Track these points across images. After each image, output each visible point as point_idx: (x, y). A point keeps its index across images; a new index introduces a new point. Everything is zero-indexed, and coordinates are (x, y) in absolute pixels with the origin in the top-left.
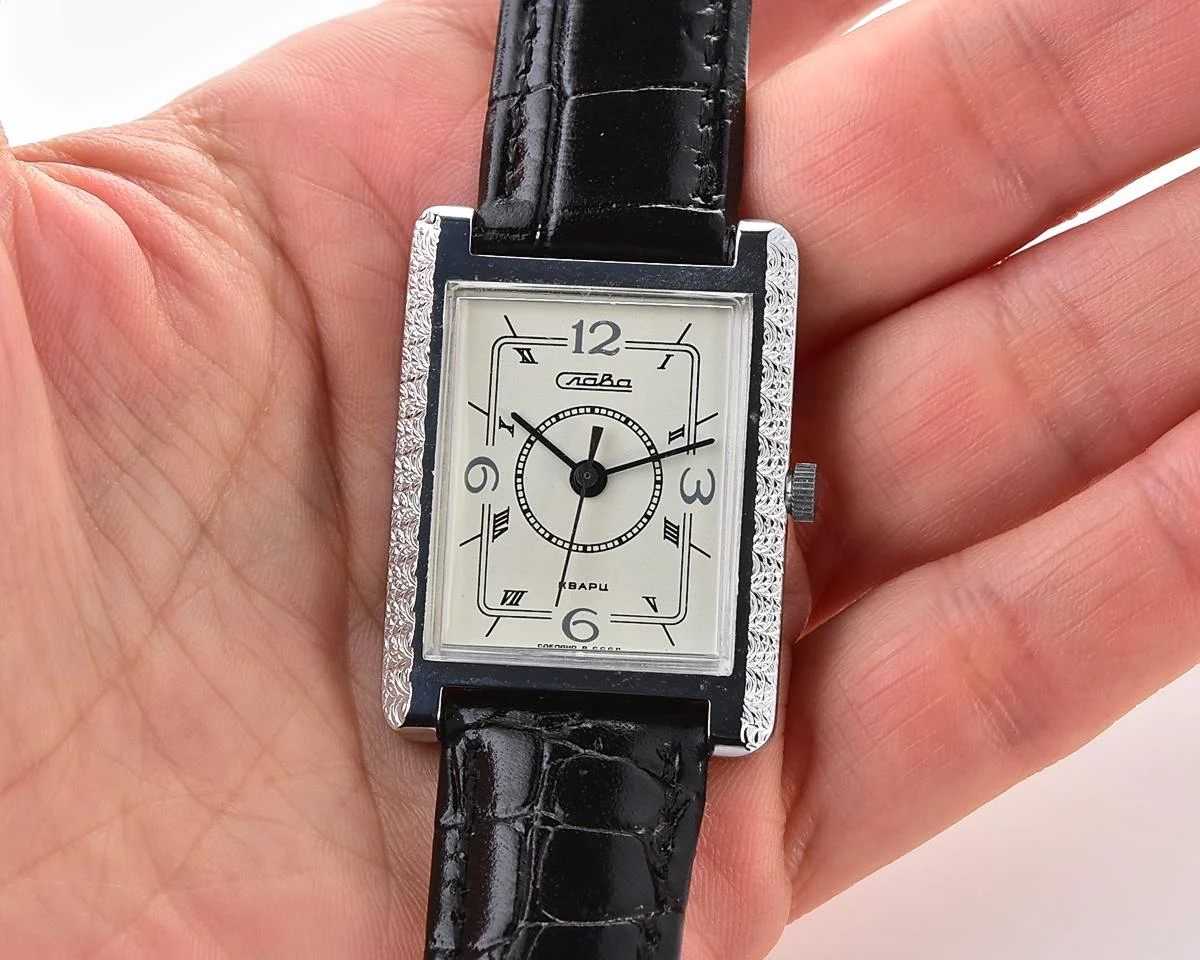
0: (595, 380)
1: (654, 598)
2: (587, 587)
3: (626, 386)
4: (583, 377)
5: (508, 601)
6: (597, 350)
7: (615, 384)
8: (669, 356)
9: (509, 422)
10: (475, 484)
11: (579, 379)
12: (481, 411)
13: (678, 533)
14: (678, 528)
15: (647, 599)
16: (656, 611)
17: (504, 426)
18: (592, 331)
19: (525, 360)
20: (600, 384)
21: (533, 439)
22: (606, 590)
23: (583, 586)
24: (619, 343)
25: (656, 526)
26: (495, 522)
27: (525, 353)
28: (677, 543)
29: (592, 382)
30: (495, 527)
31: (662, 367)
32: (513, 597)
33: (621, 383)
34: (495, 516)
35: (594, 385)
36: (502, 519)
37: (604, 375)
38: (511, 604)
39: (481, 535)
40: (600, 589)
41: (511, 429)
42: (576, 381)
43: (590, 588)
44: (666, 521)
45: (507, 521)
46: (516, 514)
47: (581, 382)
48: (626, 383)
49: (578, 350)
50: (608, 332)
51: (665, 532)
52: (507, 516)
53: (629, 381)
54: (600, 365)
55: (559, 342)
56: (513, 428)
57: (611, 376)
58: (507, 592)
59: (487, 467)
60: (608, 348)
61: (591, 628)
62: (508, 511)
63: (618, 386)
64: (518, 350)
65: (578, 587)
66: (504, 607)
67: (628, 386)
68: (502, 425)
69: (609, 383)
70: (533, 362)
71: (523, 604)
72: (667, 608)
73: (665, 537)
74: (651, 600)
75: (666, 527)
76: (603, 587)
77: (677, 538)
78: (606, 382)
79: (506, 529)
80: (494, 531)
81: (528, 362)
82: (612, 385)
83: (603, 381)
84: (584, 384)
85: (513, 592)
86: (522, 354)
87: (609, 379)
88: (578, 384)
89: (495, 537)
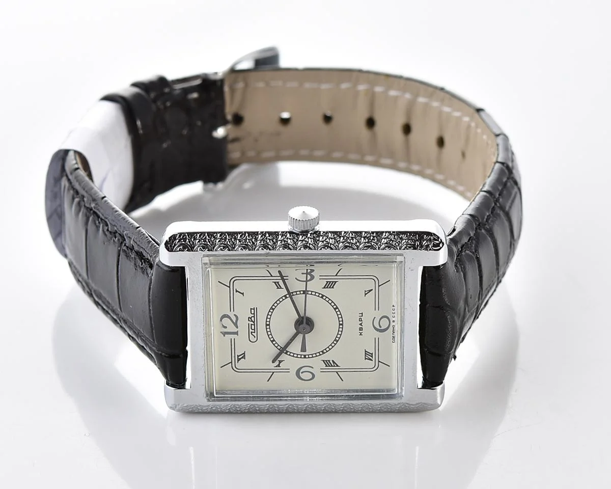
0: (251, 325)
1: (365, 291)
2: (361, 322)
3: (254, 311)
4: (251, 330)
5: (371, 358)
6: (236, 325)
7: (253, 315)
8: (237, 291)
9: (277, 363)
10: (311, 376)
11: (252, 332)
12: (272, 376)
13: (330, 282)
14: (327, 282)
15: (366, 294)
16: (372, 290)
17: (279, 365)
18: (226, 327)
19: (244, 357)
20: (254, 322)
22: (362, 314)
23: (361, 324)
24: (231, 315)
25: (327, 292)
26: (330, 366)
27: (239, 357)
28: (336, 282)
29: (253, 326)
30: (332, 366)
31: (243, 294)
32: (368, 356)
33: (253, 313)
34: (326, 366)
35: (254, 325)
36: (327, 363)
37: (249, 320)
38: (372, 356)
39: (337, 372)
40: (362, 316)
41: (280, 362)
42: (253, 333)
43: (361, 321)
44: (324, 288)
45: (329, 361)
46: (325, 357)
47: (253, 331)
48: (253, 310)
49: (237, 333)
51: (330, 288)
52: (326, 361)
53: (251, 309)
56: (279, 361)
57: (249, 318)
58: (366, 359)
59: (301, 371)
60: (234, 319)
61: (382, 319)
62: (323, 361)
63: (254, 314)
64: (238, 361)
65: (361, 327)
66: (374, 359)
67: (254, 309)
68: (279, 366)
69: (253, 318)
70: (244, 353)
71: (371, 351)
73: (333, 287)
74: (366, 292)
75: (327, 288)
76: (361, 315)
77: (333, 282)
78: (253, 319)
79: (333, 361)
80: (334, 366)
81: (244, 356)
82: (254, 317)
83: (252, 321)
84: (254, 329)
85: (365, 356)
86: (240, 359)
87: (251, 318)
88: (254, 332)
89: (337, 366)
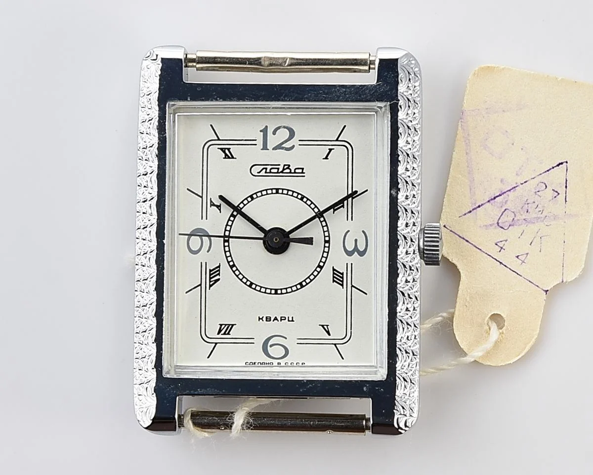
21: (235, 213)
50: (287, 134)
54: (280, 158)
55: (251, 142)
72: (337, 332)
